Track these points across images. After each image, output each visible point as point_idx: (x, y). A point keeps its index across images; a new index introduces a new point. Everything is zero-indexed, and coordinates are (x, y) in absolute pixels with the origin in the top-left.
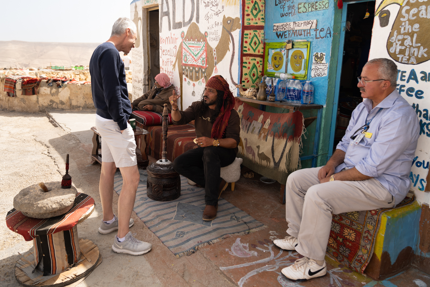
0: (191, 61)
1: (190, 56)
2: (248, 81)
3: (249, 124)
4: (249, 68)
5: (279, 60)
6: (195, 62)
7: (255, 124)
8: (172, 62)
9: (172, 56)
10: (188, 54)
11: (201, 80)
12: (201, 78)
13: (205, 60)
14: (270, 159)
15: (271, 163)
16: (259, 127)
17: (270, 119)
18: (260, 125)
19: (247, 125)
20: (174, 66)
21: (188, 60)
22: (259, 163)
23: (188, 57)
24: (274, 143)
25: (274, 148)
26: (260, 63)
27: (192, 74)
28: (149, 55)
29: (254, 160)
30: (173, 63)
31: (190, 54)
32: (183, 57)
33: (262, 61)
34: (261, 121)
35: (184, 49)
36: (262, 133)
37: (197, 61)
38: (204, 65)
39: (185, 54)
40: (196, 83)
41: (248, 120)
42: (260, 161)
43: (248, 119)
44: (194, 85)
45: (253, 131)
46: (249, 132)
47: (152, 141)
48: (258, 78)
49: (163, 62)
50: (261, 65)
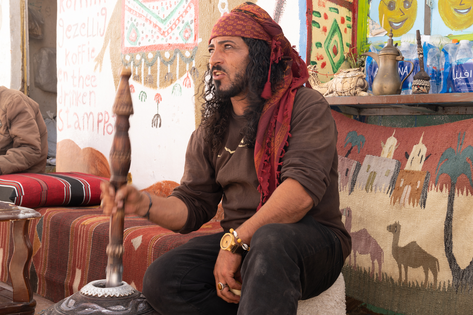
0: (150, 37)
1: (147, 24)
2: (324, 65)
3: (354, 165)
4: (325, 30)
5: (402, 8)
6: (161, 37)
7: (373, 164)
8: (93, 51)
9: (94, 36)
10: (141, 21)
11: (179, 81)
12: (181, 76)
13: (192, 26)
14: (437, 260)
15: (439, 274)
16: (389, 172)
17: (423, 142)
18: (392, 166)
19: (348, 170)
20: (100, 59)
21: (142, 35)
22: (396, 277)
23: (140, 28)
24: (455, 207)
25: (454, 223)
26: (347, 22)
27: (154, 71)
28: (25, 51)
29: (377, 271)
30: (96, 54)
31: (147, 20)
32: (126, 32)
33: (351, 20)
34: (392, 154)
35: (130, 10)
36: (404, 186)
37: (168, 33)
38: (191, 41)
39: (131, 22)
40: (165, 92)
41: (350, 155)
42: (403, 270)
43: (349, 152)
44: (158, 98)
45: (372, 184)
46: (356, 188)
47: (39, 251)
48: (344, 60)
49: (67, 56)
50: (349, 27)
